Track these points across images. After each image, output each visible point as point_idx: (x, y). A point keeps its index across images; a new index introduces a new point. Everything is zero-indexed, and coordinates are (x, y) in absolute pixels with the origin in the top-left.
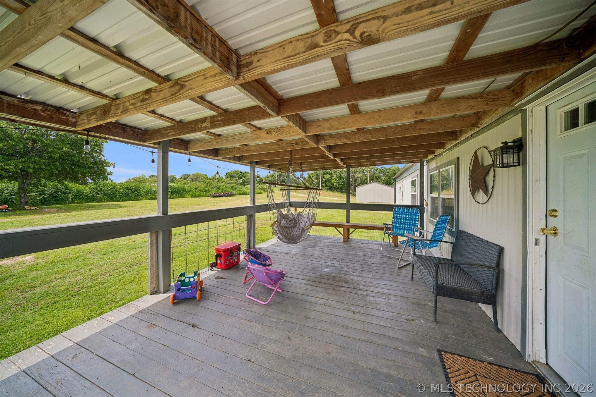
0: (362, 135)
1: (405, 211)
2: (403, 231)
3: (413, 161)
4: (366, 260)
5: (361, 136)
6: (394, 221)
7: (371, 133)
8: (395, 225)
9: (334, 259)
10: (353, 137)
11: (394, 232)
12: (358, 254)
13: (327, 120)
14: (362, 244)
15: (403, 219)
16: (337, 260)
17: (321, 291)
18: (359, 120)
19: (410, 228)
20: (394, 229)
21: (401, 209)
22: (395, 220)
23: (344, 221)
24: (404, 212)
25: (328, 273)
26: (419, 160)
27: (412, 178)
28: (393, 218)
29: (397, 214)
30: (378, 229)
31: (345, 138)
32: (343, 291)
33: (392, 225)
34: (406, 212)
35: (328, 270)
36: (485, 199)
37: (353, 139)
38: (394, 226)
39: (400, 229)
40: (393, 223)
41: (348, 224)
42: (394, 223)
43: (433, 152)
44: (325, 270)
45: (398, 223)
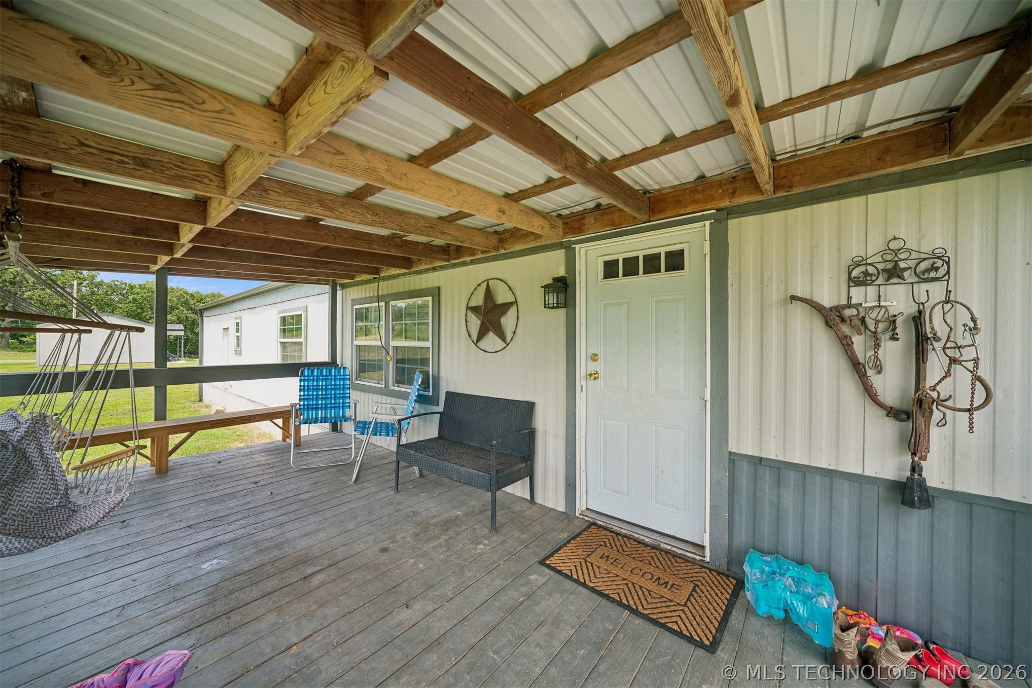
0: (360, 211)
1: (324, 374)
2: (323, 411)
3: (318, 280)
4: (278, 494)
5: (357, 212)
6: (304, 395)
7: (377, 214)
8: (306, 403)
9: (189, 527)
10: (341, 210)
11: (306, 417)
12: (240, 488)
13: (362, 147)
14: (219, 462)
15: (322, 389)
16: (205, 525)
17: (276, 623)
18: (426, 182)
19: (337, 403)
20: (306, 412)
21: (316, 371)
22: (306, 393)
23: (147, 419)
24: (323, 376)
25: (226, 568)
26: (328, 281)
27: (279, 312)
28: (300, 390)
29: (308, 380)
30: (258, 418)
31: (322, 206)
32: (322, 584)
33: (300, 405)
34: (326, 376)
35: (215, 561)
36: (500, 344)
37: (341, 213)
38: (304, 405)
39: (317, 409)
40: (300, 400)
41: (161, 424)
42: (304, 399)
43: (376, 271)
44: (206, 566)
45: (313, 399)
